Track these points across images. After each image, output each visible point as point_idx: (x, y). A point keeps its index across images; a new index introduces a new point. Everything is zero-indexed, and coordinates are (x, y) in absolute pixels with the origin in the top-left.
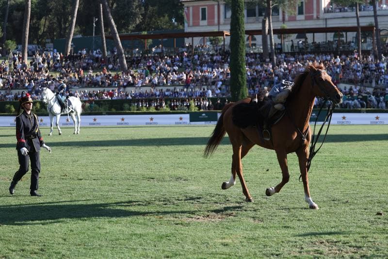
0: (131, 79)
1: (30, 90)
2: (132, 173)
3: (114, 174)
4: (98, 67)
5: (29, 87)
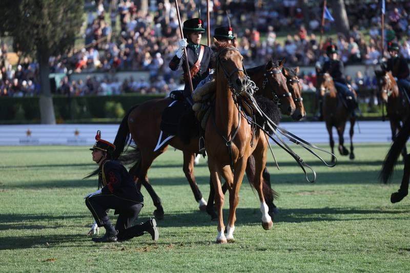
0: (355, 49)
1: (153, 73)
2: (367, 238)
3: (328, 239)
4: (290, 25)
5: (151, 67)
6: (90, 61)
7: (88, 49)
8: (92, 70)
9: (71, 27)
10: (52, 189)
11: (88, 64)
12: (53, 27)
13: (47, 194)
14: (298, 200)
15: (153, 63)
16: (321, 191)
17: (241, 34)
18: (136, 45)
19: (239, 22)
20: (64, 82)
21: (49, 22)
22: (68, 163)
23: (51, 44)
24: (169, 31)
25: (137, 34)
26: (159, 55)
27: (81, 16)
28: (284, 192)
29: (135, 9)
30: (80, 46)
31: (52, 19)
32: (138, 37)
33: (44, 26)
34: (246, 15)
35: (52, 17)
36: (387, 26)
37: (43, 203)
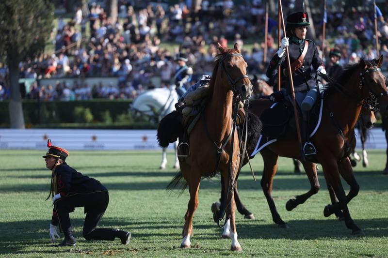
5: (120, 73)
6: (59, 67)
7: (58, 55)
8: (62, 75)
9: (41, 32)
10: (19, 193)
11: (57, 69)
12: (23, 33)
13: (14, 198)
14: (261, 205)
15: (121, 69)
16: (286, 197)
17: (209, 42)
18: (105, 51)
19: (208, 29)
20: (33, 88)
21: (19, 28)
22: (36, 167)
23: (21, 50)
24: (138, 38)
25: (107, 41)
26: (127, 61)
27: (51, 22)
28: (249, 198)
29: (105, 16)
30: (50, 52)
31: (23, 24)
32: (107, 44)
33: (14, 32)
34: (214, 22)
35: (23, 22)
36: (352, 35)
37: (10, 207)
